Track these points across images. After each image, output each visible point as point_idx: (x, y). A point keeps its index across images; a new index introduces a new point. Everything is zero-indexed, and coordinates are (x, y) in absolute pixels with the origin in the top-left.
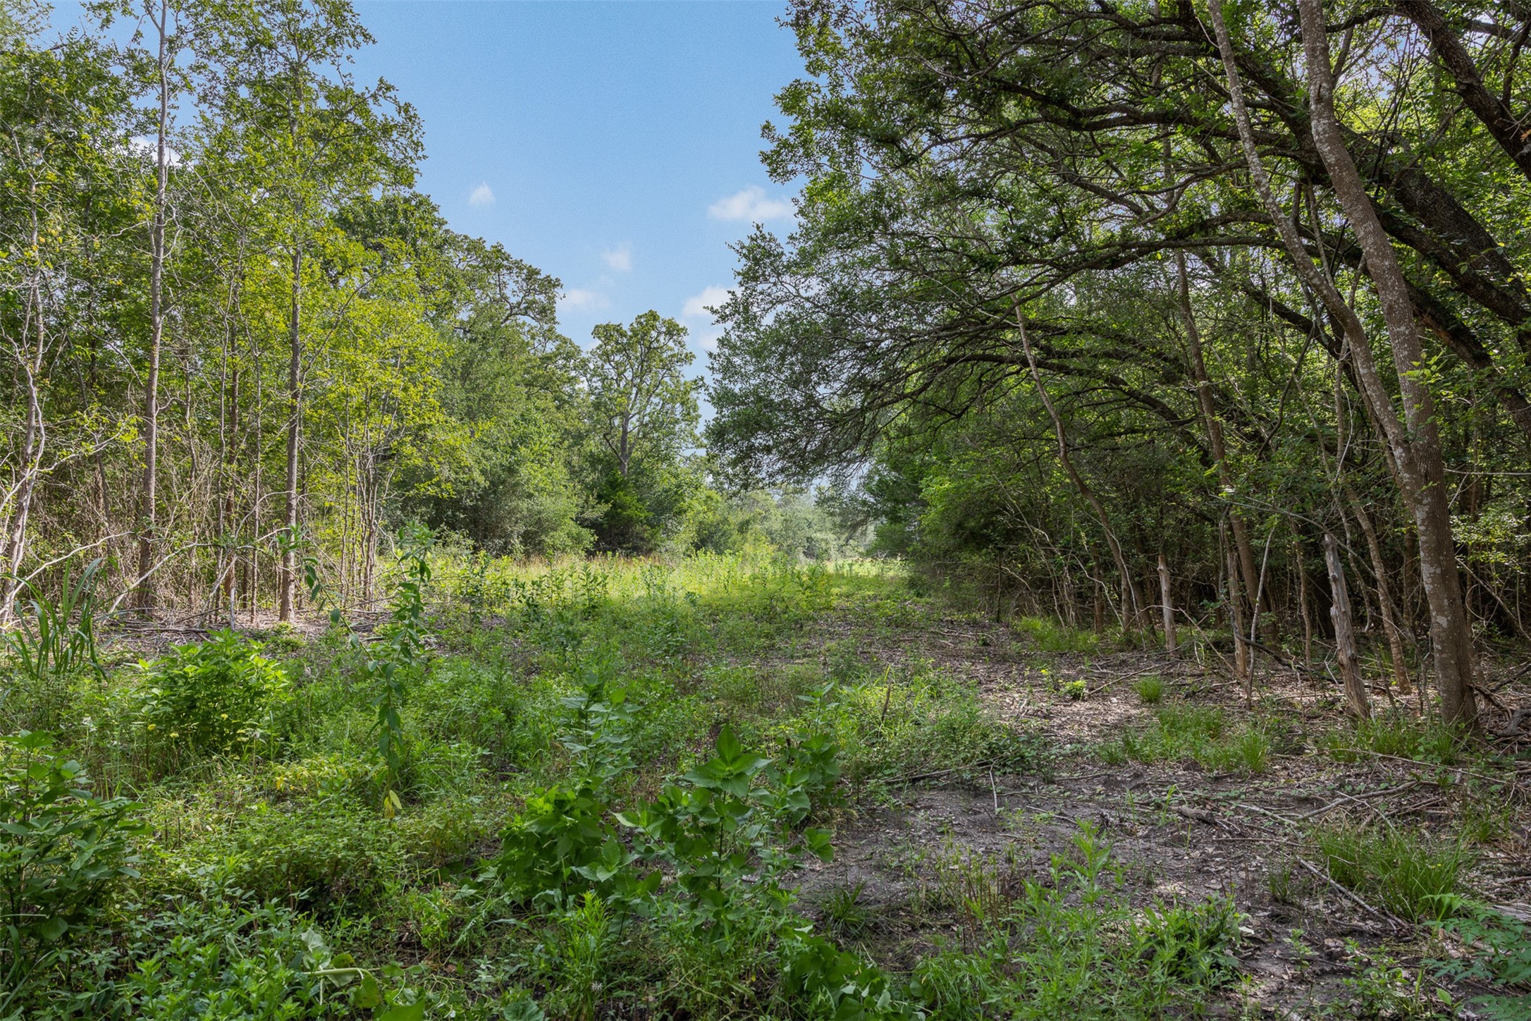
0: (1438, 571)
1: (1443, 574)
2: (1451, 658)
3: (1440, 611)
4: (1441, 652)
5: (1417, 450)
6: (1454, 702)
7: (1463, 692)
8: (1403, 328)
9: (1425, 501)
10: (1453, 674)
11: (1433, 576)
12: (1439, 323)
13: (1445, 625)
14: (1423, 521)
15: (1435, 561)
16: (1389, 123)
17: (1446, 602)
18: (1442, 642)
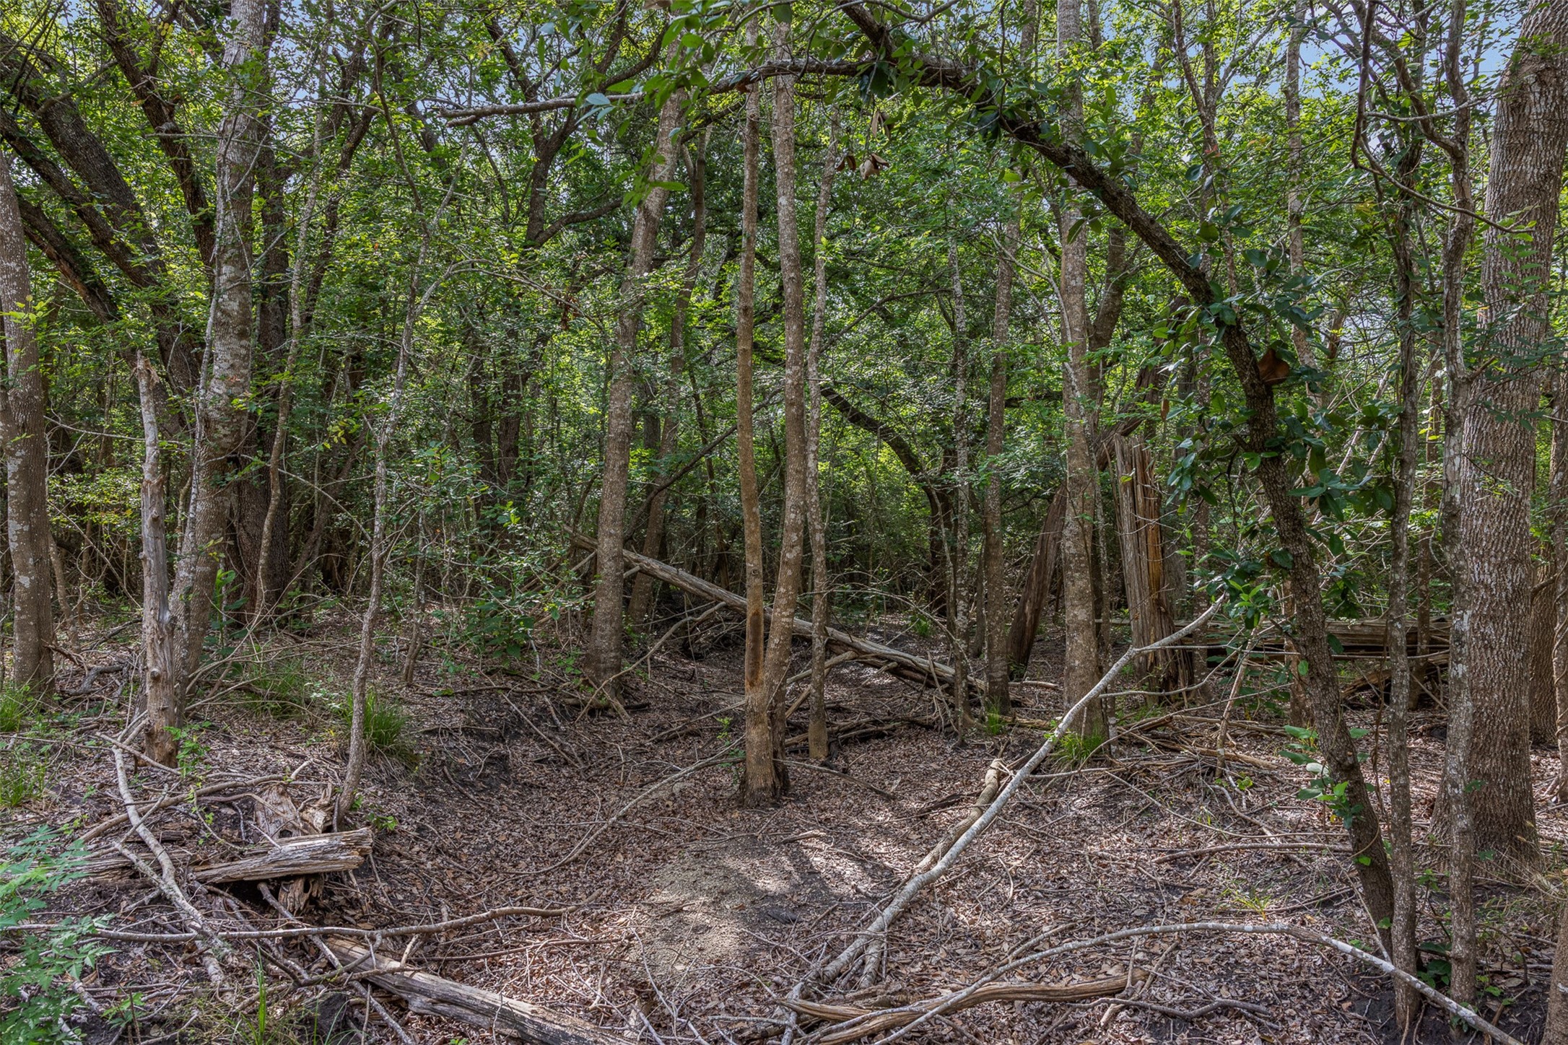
0: (26, 528)
1: (31, 532)
2: (30, 619)
3: (24, 570)
4: (20, 613)
5: (16, 398)
6: (29, 665)
7: (39, 654)
8: (13, 264)
9: (18, 454)
10: (31, 636)
11: (20, 534)
12: (77, 274)
13: (27, 585)
14: (14, 474)
15: (25, 518)
16: (39, 36)
17: (31, 561)
18: (22, 603)
